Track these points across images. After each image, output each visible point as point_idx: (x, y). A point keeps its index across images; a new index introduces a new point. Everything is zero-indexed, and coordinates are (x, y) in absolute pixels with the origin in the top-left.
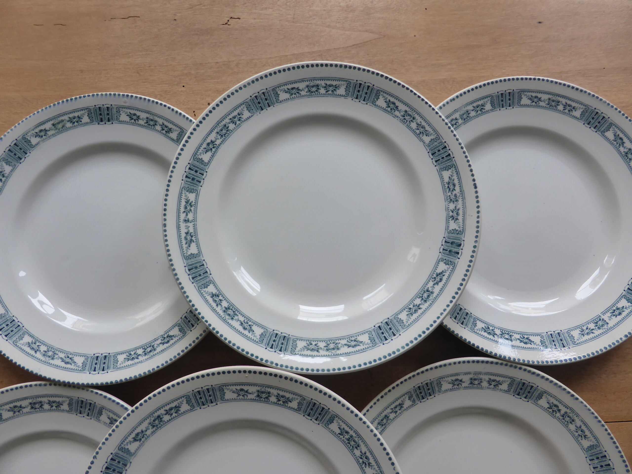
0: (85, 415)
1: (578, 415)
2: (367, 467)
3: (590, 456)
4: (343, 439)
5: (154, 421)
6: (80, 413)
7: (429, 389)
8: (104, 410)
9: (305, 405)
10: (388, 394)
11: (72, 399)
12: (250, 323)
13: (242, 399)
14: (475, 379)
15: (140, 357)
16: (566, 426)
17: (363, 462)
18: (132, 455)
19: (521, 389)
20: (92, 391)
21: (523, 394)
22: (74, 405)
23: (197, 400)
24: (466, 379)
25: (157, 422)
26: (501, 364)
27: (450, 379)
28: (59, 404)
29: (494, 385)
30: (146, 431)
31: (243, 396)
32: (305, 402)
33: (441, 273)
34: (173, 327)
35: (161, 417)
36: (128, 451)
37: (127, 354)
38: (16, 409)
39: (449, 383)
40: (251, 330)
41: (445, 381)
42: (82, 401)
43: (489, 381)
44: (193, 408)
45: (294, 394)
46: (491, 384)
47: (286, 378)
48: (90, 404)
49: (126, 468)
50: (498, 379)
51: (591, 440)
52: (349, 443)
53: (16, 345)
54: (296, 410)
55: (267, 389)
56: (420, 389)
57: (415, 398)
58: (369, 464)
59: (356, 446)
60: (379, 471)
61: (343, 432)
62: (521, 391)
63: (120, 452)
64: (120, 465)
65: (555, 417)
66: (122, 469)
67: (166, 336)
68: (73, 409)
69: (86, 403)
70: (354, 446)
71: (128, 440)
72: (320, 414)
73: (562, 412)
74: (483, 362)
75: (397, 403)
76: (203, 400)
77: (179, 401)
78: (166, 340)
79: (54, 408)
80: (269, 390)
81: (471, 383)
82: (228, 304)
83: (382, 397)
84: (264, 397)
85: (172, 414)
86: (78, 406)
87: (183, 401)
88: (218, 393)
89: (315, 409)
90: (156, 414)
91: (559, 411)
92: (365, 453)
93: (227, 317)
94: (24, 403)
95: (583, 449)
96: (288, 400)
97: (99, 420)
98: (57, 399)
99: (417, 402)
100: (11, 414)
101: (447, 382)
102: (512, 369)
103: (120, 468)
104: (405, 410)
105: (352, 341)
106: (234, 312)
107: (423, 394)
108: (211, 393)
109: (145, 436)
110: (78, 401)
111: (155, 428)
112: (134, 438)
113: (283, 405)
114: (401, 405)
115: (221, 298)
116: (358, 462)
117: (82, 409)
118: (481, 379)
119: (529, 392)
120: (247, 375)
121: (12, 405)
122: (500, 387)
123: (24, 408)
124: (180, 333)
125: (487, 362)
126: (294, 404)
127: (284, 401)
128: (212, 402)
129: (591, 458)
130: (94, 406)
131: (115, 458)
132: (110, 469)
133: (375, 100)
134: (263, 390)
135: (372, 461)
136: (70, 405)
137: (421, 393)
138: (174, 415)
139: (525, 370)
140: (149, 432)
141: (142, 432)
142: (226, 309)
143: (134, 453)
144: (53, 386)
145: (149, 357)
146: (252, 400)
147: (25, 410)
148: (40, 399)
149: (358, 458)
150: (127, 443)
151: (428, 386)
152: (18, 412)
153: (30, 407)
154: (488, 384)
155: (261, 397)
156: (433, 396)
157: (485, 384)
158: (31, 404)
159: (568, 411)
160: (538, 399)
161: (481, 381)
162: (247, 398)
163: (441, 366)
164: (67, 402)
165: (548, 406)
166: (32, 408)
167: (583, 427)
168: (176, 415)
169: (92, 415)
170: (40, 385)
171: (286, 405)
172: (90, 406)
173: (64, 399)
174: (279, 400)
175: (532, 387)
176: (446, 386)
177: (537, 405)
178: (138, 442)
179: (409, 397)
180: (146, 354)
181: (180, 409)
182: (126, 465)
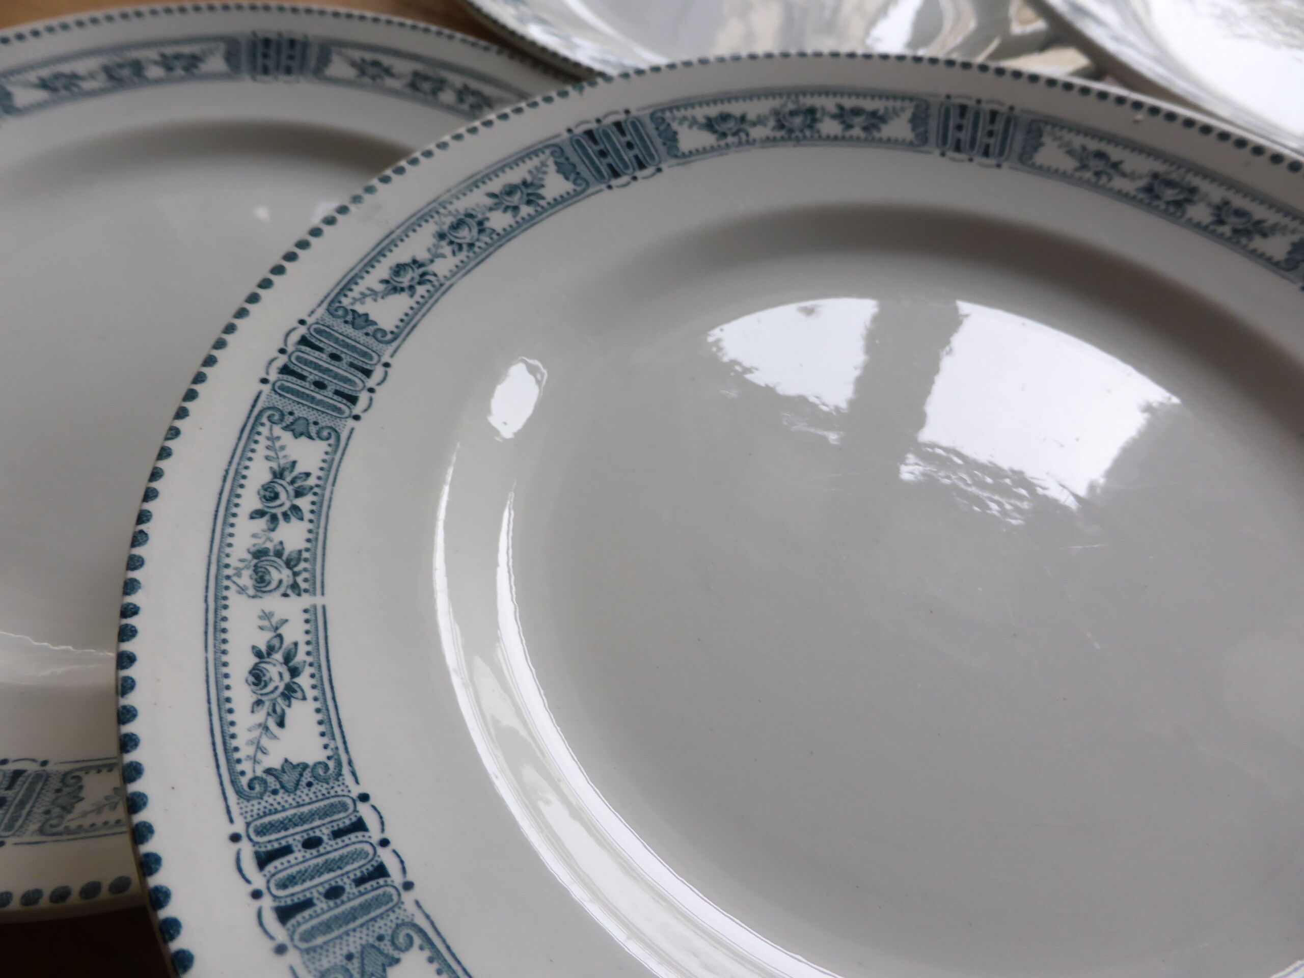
5: (793, 113)
13: (1088, 181)
18: (676, 156)
23: (946, 128)
25: (798, 121)
30: (754, 124)
31: (1096, 173)
35: (818, 115)
36: (671, 139)
38: (371, 70)
44: (920, 142)
49: (639, 174)
54: (1277, 265)
55: (1190, 176)
63: (650, 127)
64: (628, 156)
66: (626, 167)
71: (689, 113)
76: (965, 136)
77: (890, 104)
79: (464, 106)
80: (1196, 181)
84: (1171, 198)
85: (849, 127)
87: (903, 109)
88: (1019, 136)
96: (1256, 229)
100: (351, 73)
103: (622, 159)
108: (999, 126)
109: (743, 135)
111: (783, 133)
112: (709, 118)
113: (1229, 239)
121: (370, 56)
123: (393, 76)
126: (1275, 247)
127: (1240, 227)
128: (986, 154)
131: (628, 128)
132: (596, 143)
134: (1174, 176)
138: (857, 132)
140: (757, 133)
141: (743, 119)
143: (684, 155)
146: (1122, 196)
147: (390, 82)
148: (446, 74)
150: (684, 118)
152: (372, 77)
153: (407, 80)
155: (1158, 197)
158: (416, 74)
162: (1109, 186)
166: (412, 85)
168: (862, 135)
171: (1244, 240)
174: (1221, 222)
178: (714, 136)
181: (882, 126)
182: (642, 166)
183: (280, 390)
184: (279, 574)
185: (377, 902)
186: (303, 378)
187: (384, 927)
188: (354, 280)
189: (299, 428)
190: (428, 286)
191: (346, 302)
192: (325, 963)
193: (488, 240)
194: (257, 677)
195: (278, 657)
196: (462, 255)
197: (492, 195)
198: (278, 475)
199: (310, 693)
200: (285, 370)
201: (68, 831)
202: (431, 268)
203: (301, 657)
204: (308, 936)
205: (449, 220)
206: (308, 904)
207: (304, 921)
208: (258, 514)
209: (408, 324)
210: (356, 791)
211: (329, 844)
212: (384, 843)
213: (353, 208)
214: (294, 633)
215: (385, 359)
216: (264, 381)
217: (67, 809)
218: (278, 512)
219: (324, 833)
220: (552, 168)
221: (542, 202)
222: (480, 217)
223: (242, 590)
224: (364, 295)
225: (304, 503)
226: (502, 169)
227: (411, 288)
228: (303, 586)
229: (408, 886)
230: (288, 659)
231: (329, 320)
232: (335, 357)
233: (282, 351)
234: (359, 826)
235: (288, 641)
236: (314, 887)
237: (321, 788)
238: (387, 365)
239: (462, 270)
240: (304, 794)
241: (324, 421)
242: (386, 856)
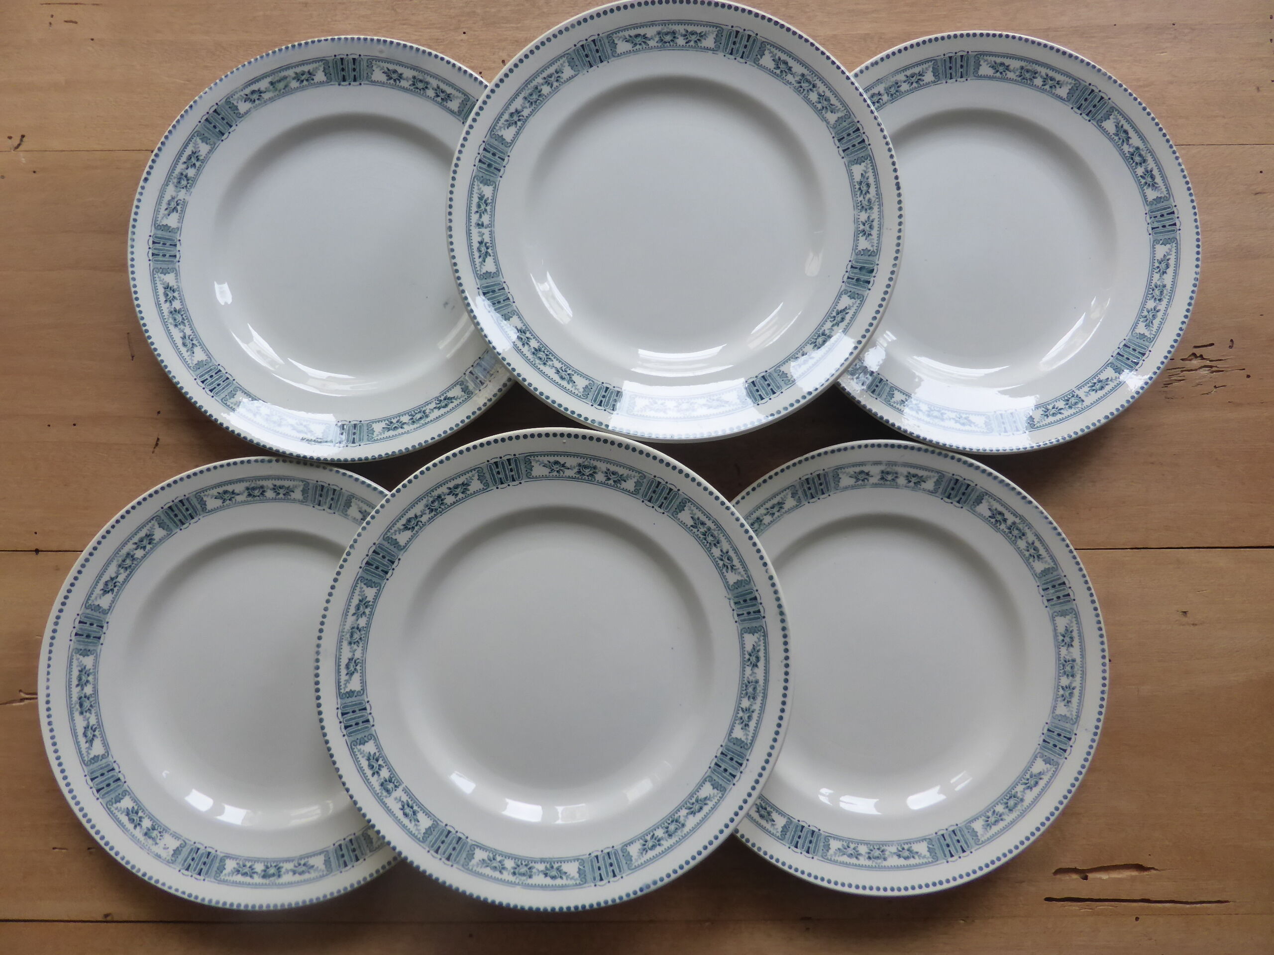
0: (326, 507)
1: (1030, 527)
2: (730, 571)
3: (1044, 584)
4: (697, 533)
5: (433, 502)
6: (319, 505)
7: (821, 484)
8: (353, 500)
9: (645, 485)
10: (763, 485)
11: (308, 483)
12: (569, 372)
13: (556, 476)
14: (888, 473)
15: (405, 426)
16: (1014, 543)
17: (724, 565)
18: (402, 549)
19: (953, 489)
20: (338, 472)
21: (956, 496)
22: (310, 491)
23: (493, 475)
24: (875, 471)
25: (436, 504)
26: (926, 451)
27: (851, 470)
28: (289, 491)
29: (915, 483)
30: (422, 516)
31: (558, 472)
32: (645, 480)
33: (844, 310)
34: (453, 386)
35: (443, 497)
36: (395, 543)
37: (387, 422)
38: (226, 496)
39: (850, 477)
40: (571, 381)
41: (845, 473)
42: (323, 487)
43: (907, 476)
44: (486, 488)
45: (631, 469)
46: (910, 481)
47: (620, 445)
48: (335, 490)
49: (394, 566)
50: (921, 473)
51: (1046, 562)
52: (705, 539)
53: (226, 404)
54: (632, 493)
55: (592, 462)
56: (808, 484)
57: (802, 496)
58: (732, 567)
59: (715, 542)
60: (745, 576)
61: (697, 523)
62: (952, 492)
63: (385, 543)
64: (386, 562)
65: (998, 530)
66: (388, 567)
67: (442, 398)
68: (310, 498)
69: (328, 490)
70: (712, 543)
71: (396, 528)
72: (666, 498)
73: (1009, 522)
74: (899, 446)
75: (775, 501)
76: (502, 476)
77: (467, 476)
78: (443, 404)
79: (281, 496)
80: (595, 463)
81: (882, 478)
82: (539, 344)
83: (754, 489)
84: (588, 474)
85: (457, 495)
86: (315, 494)
87: (473, 476)
88: (523, 467)
89: (659, 490)
90: (436, 493)
91: (1005, 520)
92: (727, 552)
93: (538, 361)
94: (239, 488)
95: (1035, 574)
96: (621, 479)
97: (346, 515)
98: (286, 483)
99: (804, 502)
100: (219, 502)
101: (847, 474)
102: (941, 458)
103: (384, 565)
104: (786, 512)
105: (714, 400)
106: (547, 355)
107: (813, 491)
108: (513, 466)
109: (420, 523)
110: (316, 487)
111: (434, 513)
112: (404, 525)
113: (613, 486)
114: (780, 504)
115: (528, 335)
116: (717, 565)
117: (321, 499)
118: (896, 473)
119: (964, 494)
120: (565, 439)
121: (221, 490)
122: (924, 485)
123: (238, 494)
124: (463, 393)
125: (906, 447)
126: (630, 485)
127: (616, 479)
128: (514, 480)
129: (1045, 586)
130: (340, 495)
131: (379, 550)
132: (372, 565)
133: (759, 57)
134: (586, 463)
135: (736, 562)
136: (304, 492)
137: (809, 488)
138: (461, 496)
139: (959, 460)
140: (424, 519)
141: (416, 517)
142: (536, 351)
143: (404, 547)
144: (281, 463)
145: (418, 425)
146: (570, 478)
147: (239, 498)
148: (261, 483)
149: (717, 559)
150: (396, 531)
151: (820, 479)
152: (230, 500)
153: (246, 494)
154: (906, 481)
155: (583, 474)
156: (826, 495)
157: (902, 481)
158: (248, 489)
159: (1017, 520)
160: (975, 504)
161: (896, 475)
162: (564, 475)
163: (839, 450)
164: (301, 488)
165: (989, 513)
166: (250, 495)
167: (1037, 544)
168: (463, 496)
169: (336, 507)
170: (262, 461)
171: (619, 485)
172: (334, 494)
173: (295, 483)
174: (609, 479)
175: (968, 485)
176: (846, 481)
177: (974, 512)
178: (410, 531)
179: (792, 494)
180: (414, 422)
181: (469, 487)
182: (393, 563)
183: (350, 734)
184: (390, 786)
185: (463, 845)
186: (351, 726)
187: (468, 848)
188: (339, 682)
189: (362, 742)
190: (359, 665)
191: (342, 691)
192: (461, 863)
193: (364, 632)
194: (406, 815)
195: (406, 806)
196: (361, 645)
197: (354, 614)
198: (369, 759)
199: (419, 810)
200: (346, 727)
201: (376, 848)
202: (356, 657)
203: (410, 803)
204: (455, 860)
205: (348, 636)
206: (451, 854)
207: (452, 858)
208: (373, 774)
209: (363, 682)
210: (444, 825)
211: (446, 840)
212: (457, 832)
213: (319, 657)
214: (405, 798)
215: (366, 700)
216: (344, 736)
217: (372, 842)
218: (377, 770)
219: (444, 838)
220: (365, 587)
221: (370, 603)
222: (356, 626)
223: (386, 797)
224: (345, 684)
225: (380, 762)
226: (350, 602)
227: (355, 669)
228: (397, 784)
229: (467, 838)
230: (408, 805)
231: (344, 701)
232: (354, 712)
233: (340, 722)
234: (449, 832)
235: (405, 801)
236: (450, 850)
237: (436, 830)
238: (368, 702)
239: (364, 650)
240: (434, 833)
241: (366, 734)
242: (459, 835)
